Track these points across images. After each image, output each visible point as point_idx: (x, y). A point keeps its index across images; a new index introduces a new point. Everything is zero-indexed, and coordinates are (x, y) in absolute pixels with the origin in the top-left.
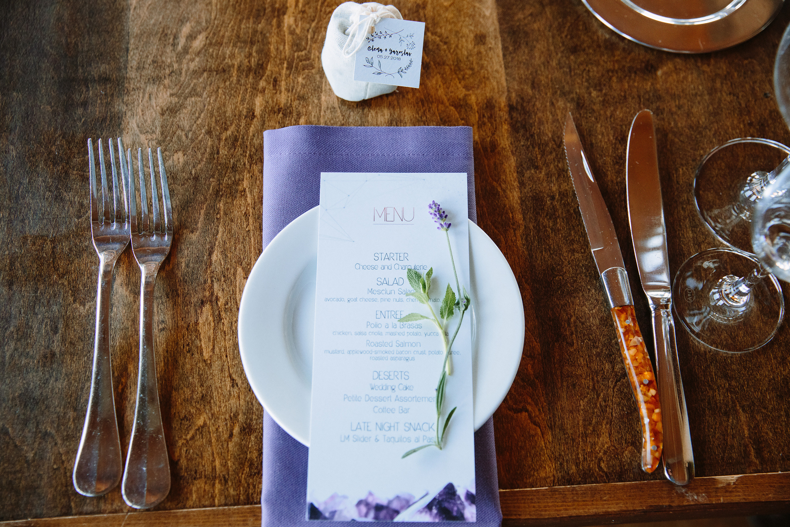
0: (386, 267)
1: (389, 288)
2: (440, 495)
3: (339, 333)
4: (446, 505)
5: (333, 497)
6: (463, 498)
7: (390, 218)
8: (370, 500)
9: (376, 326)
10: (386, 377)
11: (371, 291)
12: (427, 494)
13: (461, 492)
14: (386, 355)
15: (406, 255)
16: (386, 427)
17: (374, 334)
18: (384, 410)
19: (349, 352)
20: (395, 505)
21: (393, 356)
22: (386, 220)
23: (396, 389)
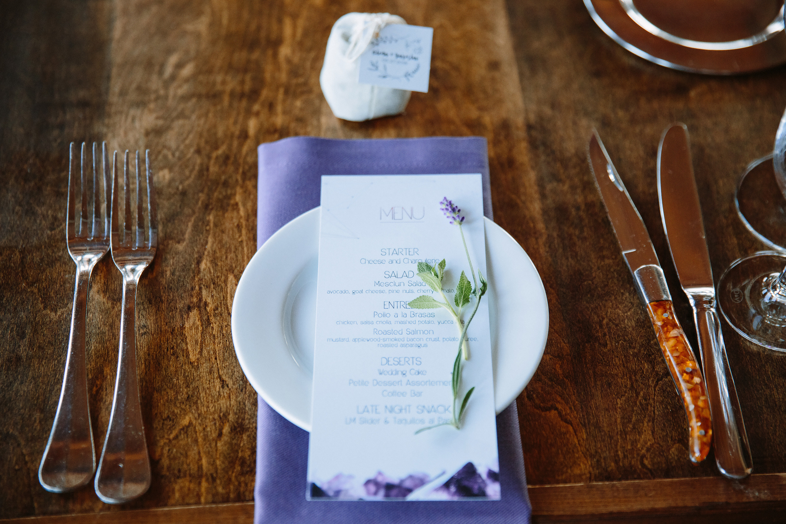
0: (394, 262)
1: (397, 281)
2: (459, 473)
3: (343, 323)
4: (466, 483)
5: (337, 477)
6: (484, 476)
7: (397, 216)
8: (380, 479)
9: (384, 315)
10: (396, 363)
11: (379, 284)
12: (444, 473)
13: (482, 471)
14: (395, 342)
15: (416, 250)
16: (397, 409)
17: (382, 323)
18: (394, 394)
19: (355, 340)
20: (408, 484)
21: (403, 343)
22: (393, 218)
23: (408, 374)
